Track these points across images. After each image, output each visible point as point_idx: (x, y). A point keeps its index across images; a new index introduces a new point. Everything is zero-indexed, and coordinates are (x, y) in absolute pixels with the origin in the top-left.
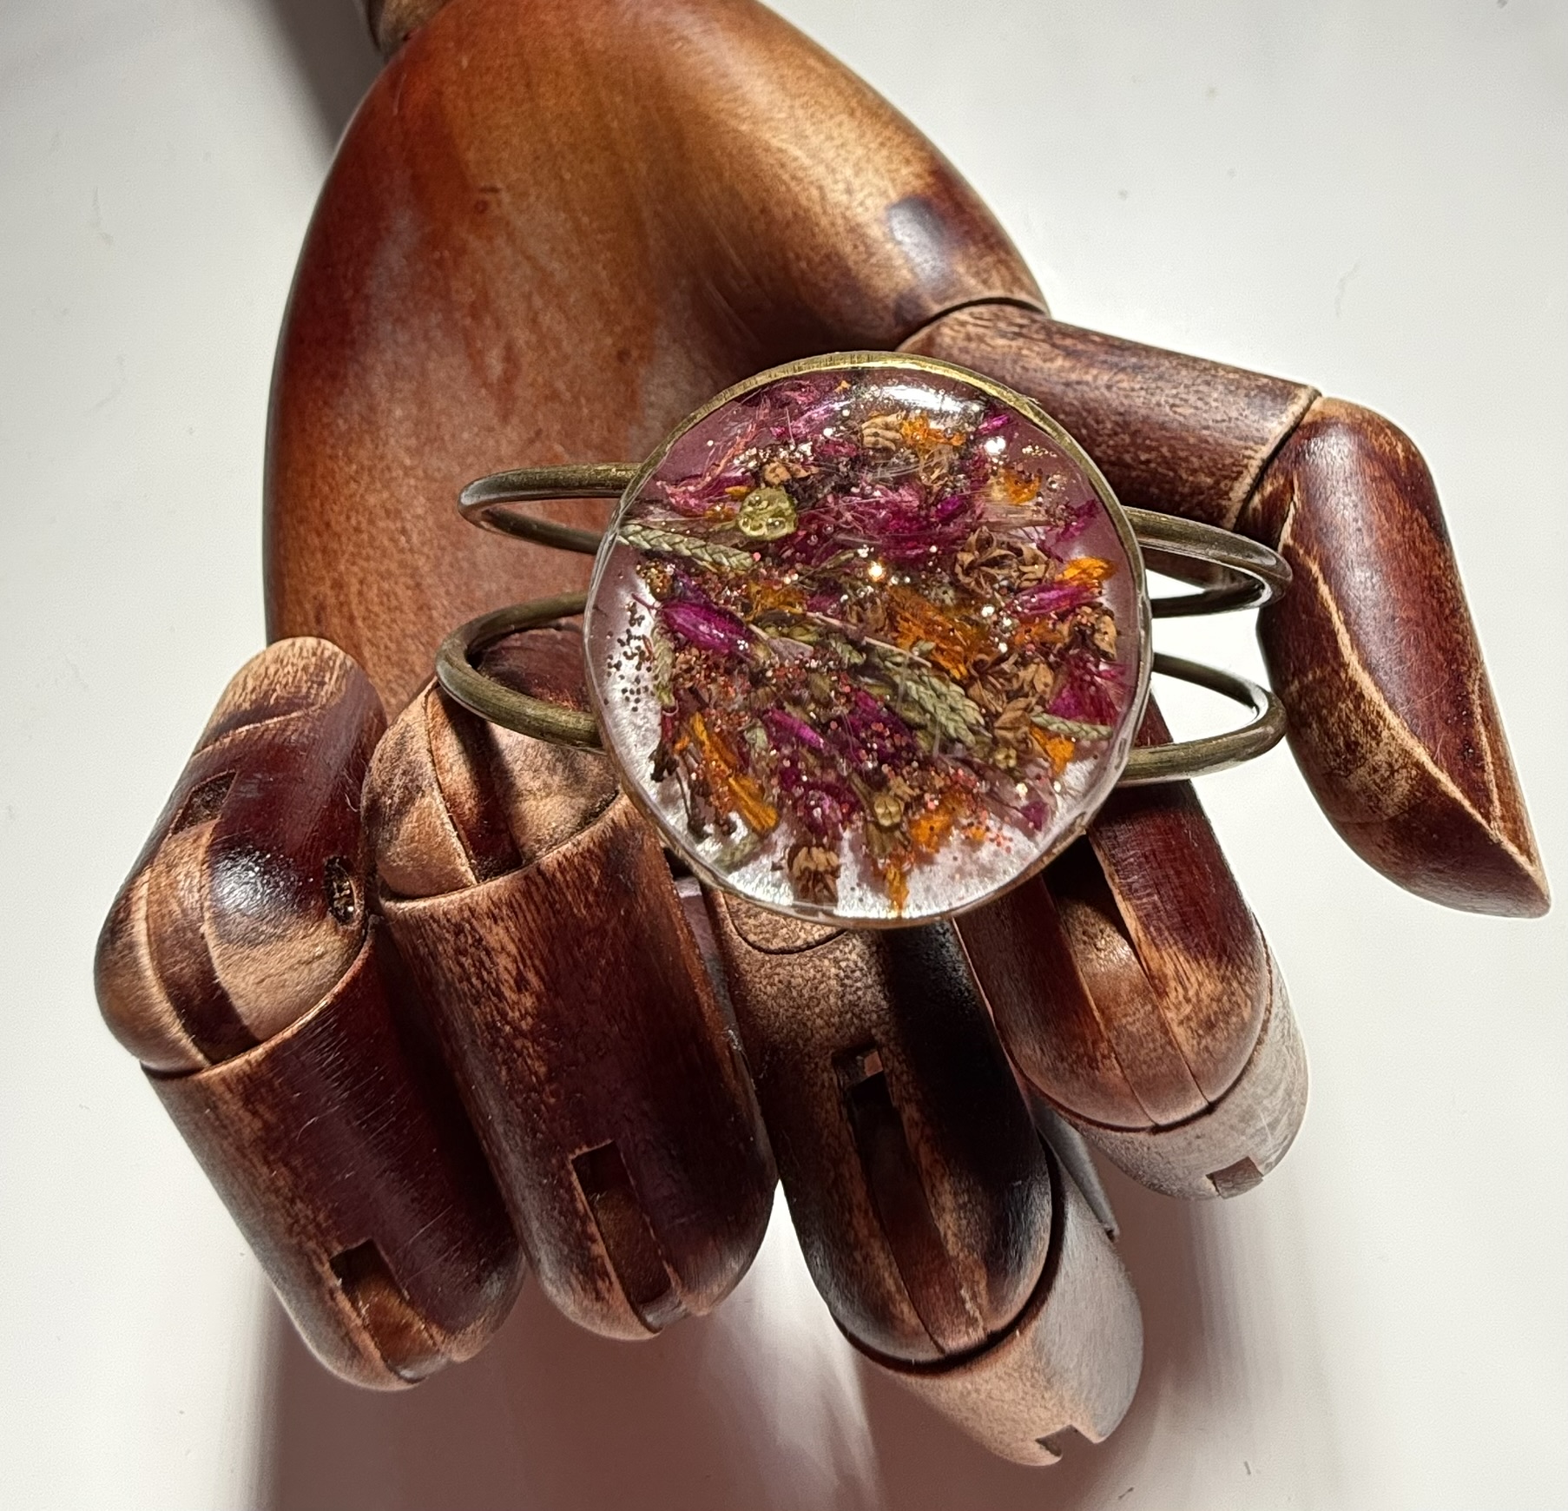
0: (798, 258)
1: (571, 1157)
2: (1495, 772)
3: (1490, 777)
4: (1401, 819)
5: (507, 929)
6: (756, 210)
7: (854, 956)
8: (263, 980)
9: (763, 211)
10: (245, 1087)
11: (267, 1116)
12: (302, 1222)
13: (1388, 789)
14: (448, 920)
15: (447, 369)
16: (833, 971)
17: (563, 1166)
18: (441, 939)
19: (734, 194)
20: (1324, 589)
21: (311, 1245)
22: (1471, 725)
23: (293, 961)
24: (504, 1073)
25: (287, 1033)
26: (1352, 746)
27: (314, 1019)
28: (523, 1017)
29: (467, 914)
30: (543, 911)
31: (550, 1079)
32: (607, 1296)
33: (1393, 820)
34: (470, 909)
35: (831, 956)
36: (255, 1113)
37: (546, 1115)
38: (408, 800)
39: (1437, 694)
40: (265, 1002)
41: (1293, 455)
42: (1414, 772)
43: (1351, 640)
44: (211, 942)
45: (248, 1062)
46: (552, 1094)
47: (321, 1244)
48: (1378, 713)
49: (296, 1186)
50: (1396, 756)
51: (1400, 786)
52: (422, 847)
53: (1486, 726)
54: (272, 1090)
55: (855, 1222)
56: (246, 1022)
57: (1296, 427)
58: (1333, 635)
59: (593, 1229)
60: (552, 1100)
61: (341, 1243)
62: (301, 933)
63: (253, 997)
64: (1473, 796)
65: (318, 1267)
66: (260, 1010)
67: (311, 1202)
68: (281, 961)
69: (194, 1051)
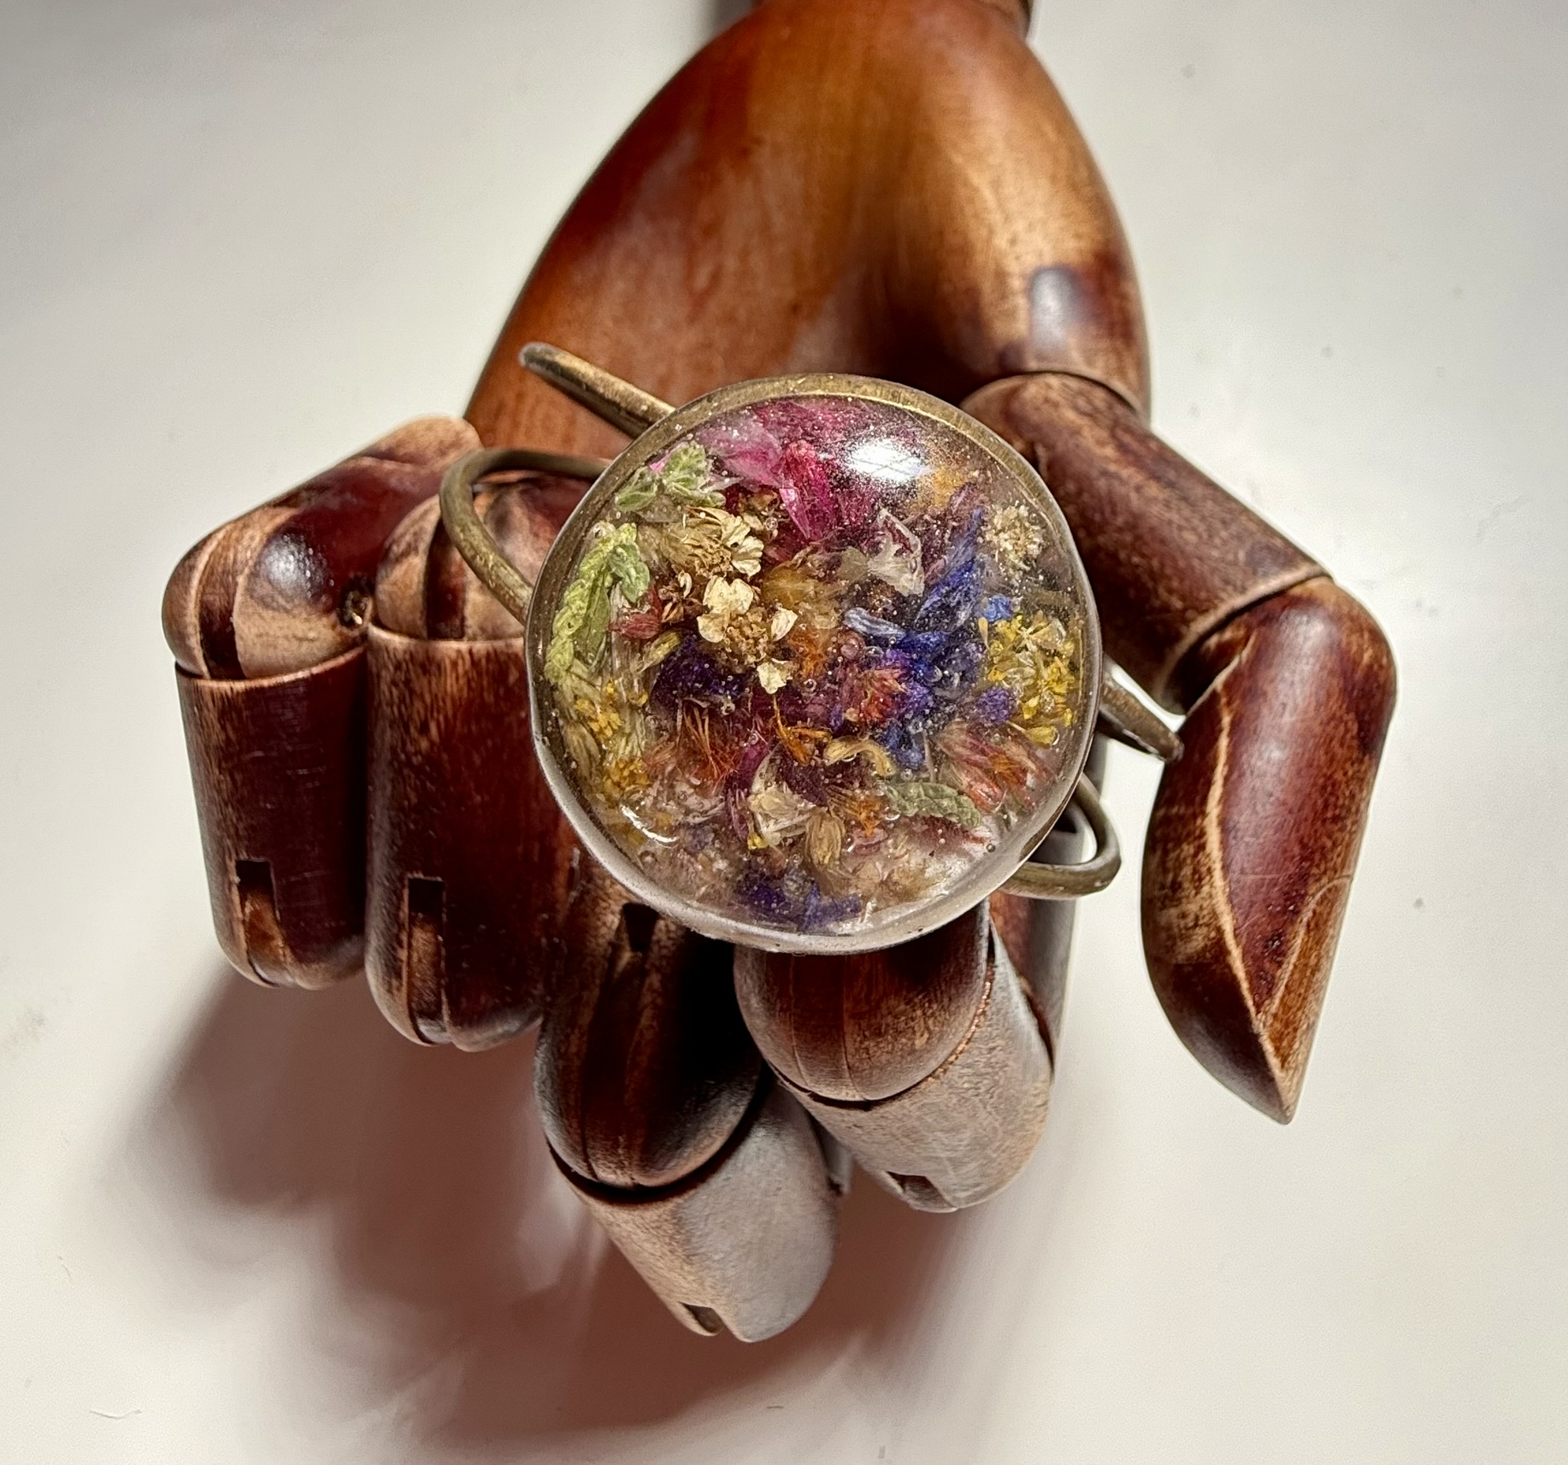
1: (409, 875)
2: (1292, 974)
3: (1285, 974)
4: (1186, 970)
5: (429, 681)
8: (262, 635)
10: (224, 705)
11: (230, 732)
13: (1186, 937)
14: (395, 656)
17: (401, 879)
18: (386, 667)
21: (229, 843)
22: (1292, 923)
23: (290, 633)
24: (390, 787)
25: (266, 683)
26: (1176, 886)
27: (290, 682)
28: (416, 754)
29: (407, 657)
30: (461, 683)
31: (416, 809)
33: (1179, 967)
34: (410, 653)
36: (223, 728)
37: (405, 834)
38: (405, 554)
39: (1273, 879)
40: (257, 652)
41: (1263, 616)
42: (1213, 934)
43: (1223, 795)
44: (240, 591)
45: (232, 689)
46: (415, 822)
47: (234, 845)
48: (1210, 867)
49: (233, 795)
50: (1206, 912)
52: (399, 593)
53: (1308, 930)
54: (239, 717)
55: (572, 1037)
56: (240, 659)
57: (1280, 593)
58: (1209, 784)
59: (404, 937)
60: (412, 826)
61: (247, 852)
62: (304, 615)
63: (251, 643)
64: (1255, 982)
65: (228, 861)
66: (252, 655)
67: (238, 811)
68: (281, 628)
69: (201, 662)
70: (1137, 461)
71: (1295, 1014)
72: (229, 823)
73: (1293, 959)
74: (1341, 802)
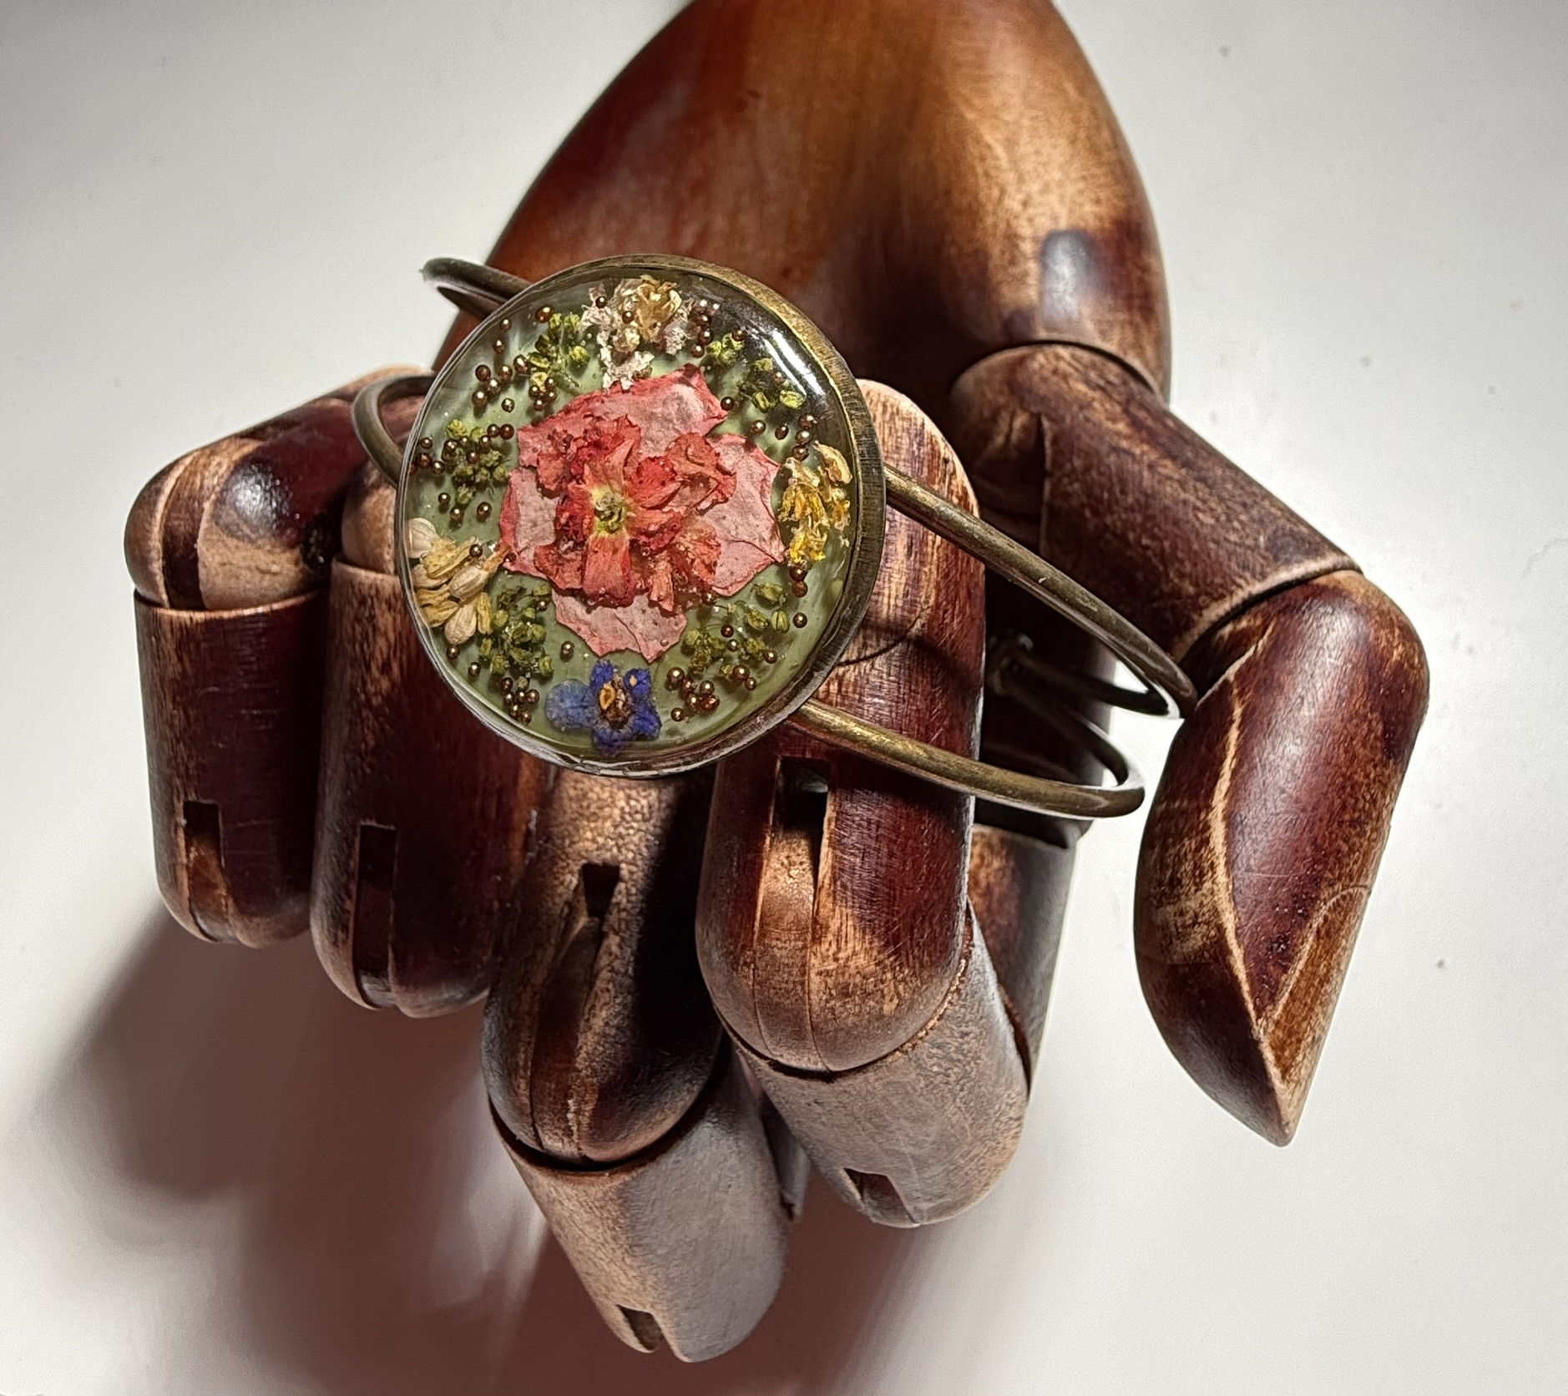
1: (363, 823)
2: (1298, 981)
3: (1291, 979)
4: (1181, 970)
5: (395, 619)
6: (942, 189)
7: (644, 802)
8: (226, 564)
9: (947, 193)
10: (182, 636)
11: (187, 665)
13: (1183, 936)
14: (360, 592)
15: (653, 224)
16: (622, 803)
17: (353, 827)
18: (350, 602)
19: (932, 169)
20: (1234, 734)
21: (178, 782)
22: (1301, 927)
23: (253, 564)
24: (347, 729)
25: (226, 615)
26: (1175, 882)
27: (249, 616)
28: (376, 694)
29: (373, 592)
31: (373, 755)
32: (341, 946)
33: (1174, 967)
34: (377, 590)
35: (628, 791)
36: (180, 659)
37: (360, 780)
39: (1279, 879)
40: (219, 580)
41: (1284, 604)
42: (1213, 933)
43: (1229, 788)
44: (205, 517)
45: (191, 619)
46: (371, 766)
47: (183, 784)
48: (1212, 863)
49: (185, 729)
50: (1206, 910)
51: (1195, 939)
52: (369, 526)
53: (1319, 938)
54: (197, 648)
56: (202, 588)
57: (1302, 582)
58: (1216, 776)
59: (353, 887)
60: (368, 770)
61: (196, 793)
62: (268, 547)
63: (213, 572)
64: (1256, 984)
65: (176, 801)
66: (214, 584)
67: (190, 749)
68: (244, 558)
69: (162, 589)
70: (1152, 439)
71: (1299, 1025)
72: (179, 760)
73: (1300, 965)
74: (1361, 805)
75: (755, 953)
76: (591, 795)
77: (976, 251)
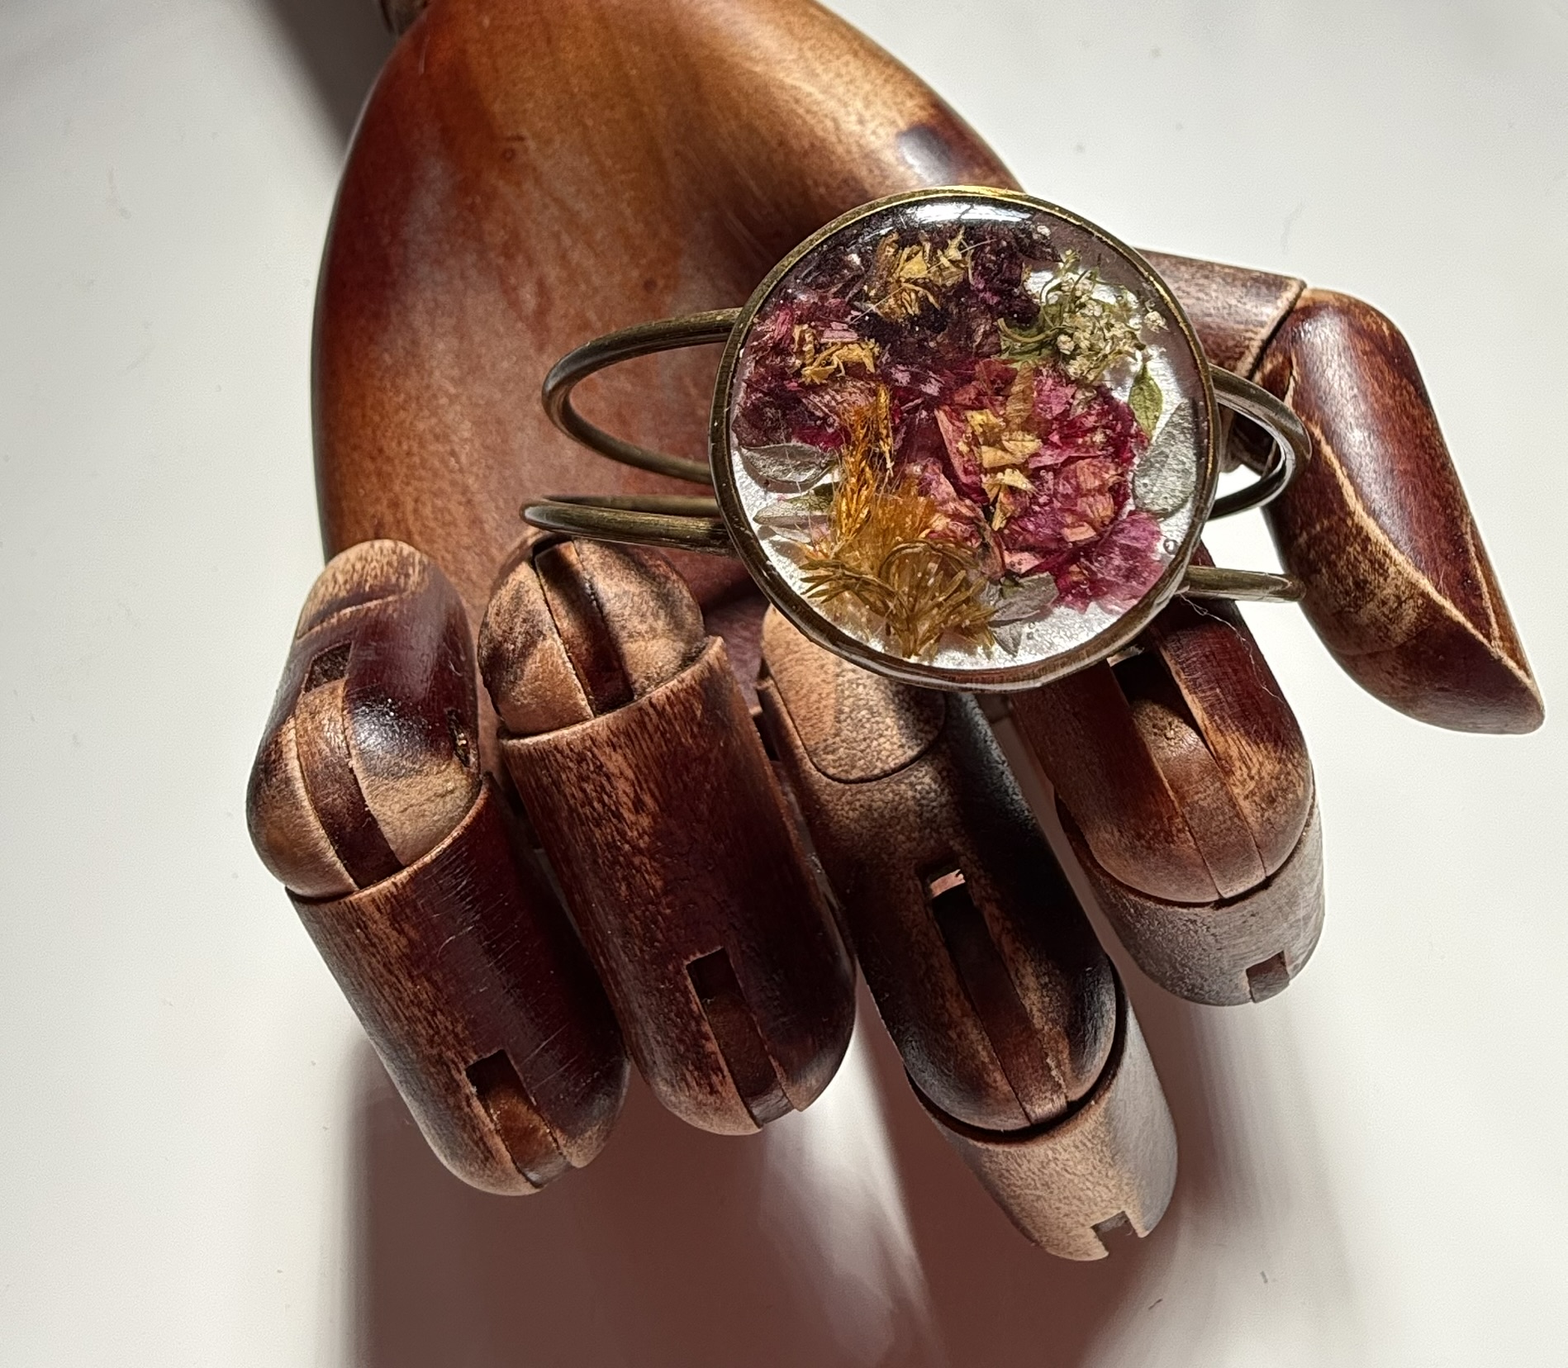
0: (816, 184)
1: (686, 963)
2: (1491, 600)
3: (1487, 602)
4: (1409, 644)
5: (625, 756)
6: (774, 143)
7: (927, 780)
8: (406, 809)
9: (781, 143)
10: (392, 906)
11: (412, 934)
12: (443, 1032)
13: (1396, 618)
14: (571, 750)
15: (483, 303)
16: (910, 793)
17: (678, 972)
18: (564, 767)
19: (752, 129)
20: (1327, 450)
21: (450, 1054)
22: (1468, 560)
23: (431, 793)
24: (624, 888)
25: (427, 859)
26: (1361, 585)
27: (449, 846)
28: (641, 836)
29: (588, 743)
30: (656, 739)
31: (666, 893)
32: (720, 1089)
33: (1401, 647)
34: (591, 738)
35: (907, 781)
36: (401, 932)
37: (662, 925)
38: (531, 642)
39: (1435, 534)
40: (408, 829)
41: (1290, 338)
42: (1420, 602)
43: (1355, 490)
44: (360, 774)
45: (395, 884)
46: (669, 906)
47: (459, 1053)
48: (1384, 552)
49: (437, 998)
50: (1403, 588)
51: (1408, 615)
52: (545, 685)
53: (1480, 562)
54: (416, 909)
56: (393, 847)
57: (1290, 311)
58: (1338, 489)
59: (706, 1028)
60: (668, 911)
61: (476, 1053)
62: (435, 768)
63: (398, 823)
64: (1474, 620)
65: (457, 1076)
66: (405, 835)
67: (450, 1013)
68: (420, 792)
69: (346, 875)
75: (1183, 816)
76: (875, 805)
77: (845, 181)
